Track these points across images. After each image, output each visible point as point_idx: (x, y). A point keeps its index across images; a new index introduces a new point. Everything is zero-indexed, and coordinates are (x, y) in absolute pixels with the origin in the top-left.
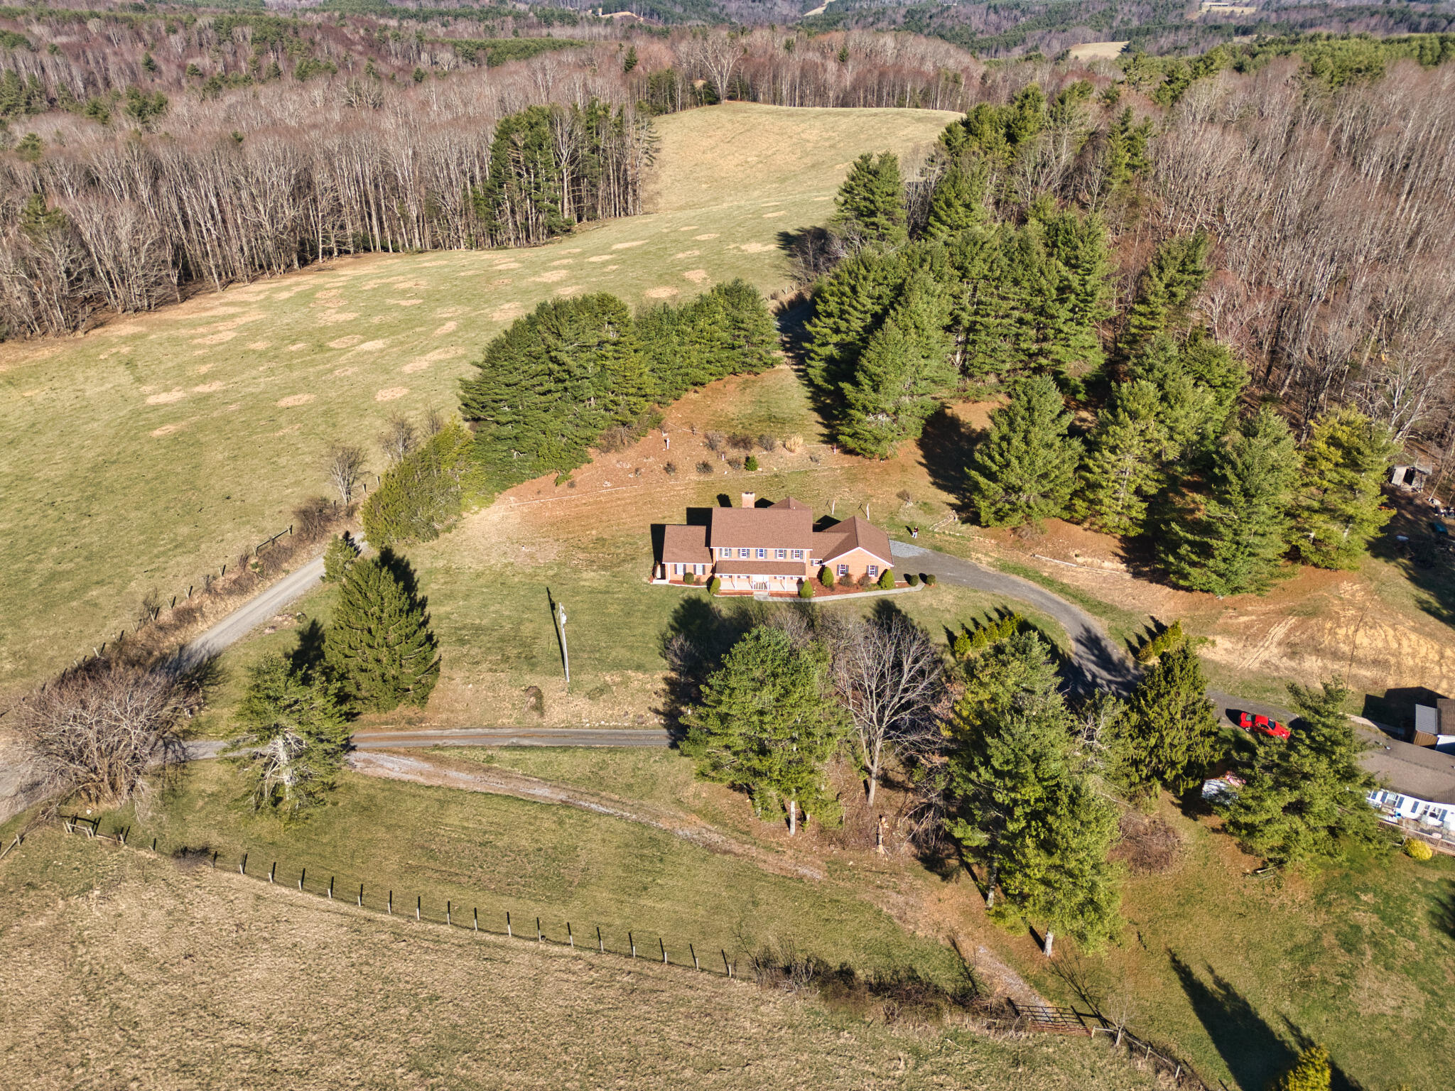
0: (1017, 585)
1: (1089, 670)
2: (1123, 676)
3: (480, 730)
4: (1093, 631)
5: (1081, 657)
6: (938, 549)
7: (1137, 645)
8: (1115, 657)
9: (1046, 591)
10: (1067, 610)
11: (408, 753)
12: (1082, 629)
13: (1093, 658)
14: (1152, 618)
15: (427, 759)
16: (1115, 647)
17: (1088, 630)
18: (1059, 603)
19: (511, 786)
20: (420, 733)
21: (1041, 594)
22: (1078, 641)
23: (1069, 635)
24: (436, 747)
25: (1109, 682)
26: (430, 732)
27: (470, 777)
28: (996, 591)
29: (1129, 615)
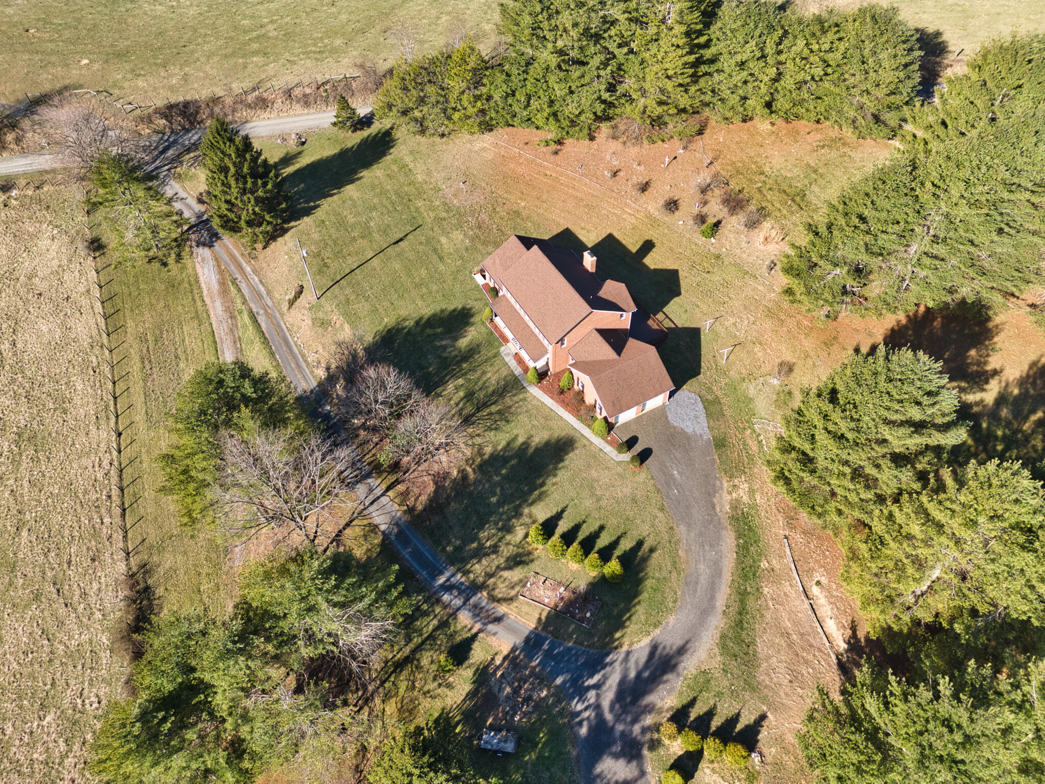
0: (715, 543)
1: (605, 678)
2: (618, 719)
3: (262, 289)
4: (685, 657)
5: (626, 659)
6: (720, 444)
7: (693, 715)
8: (650, 699)
9: (727, 576)
10: (706, 611)
11: (221, 272)
12: (679, 642)
13: (632, 674)
14: (763, 717)
15: (222, 283)
16: (669, 692)
17: (682, 650)
18: (712, 598)
19: (224, 338)
20: (244, 265)
21: (717, 573)
22: (654, 648)
23: (658, 631)
24: (234, 281)
25: (598, 707)
26: (248, 269)
27: (221, 313)
28: (682, 529)
29: (752, 686)
